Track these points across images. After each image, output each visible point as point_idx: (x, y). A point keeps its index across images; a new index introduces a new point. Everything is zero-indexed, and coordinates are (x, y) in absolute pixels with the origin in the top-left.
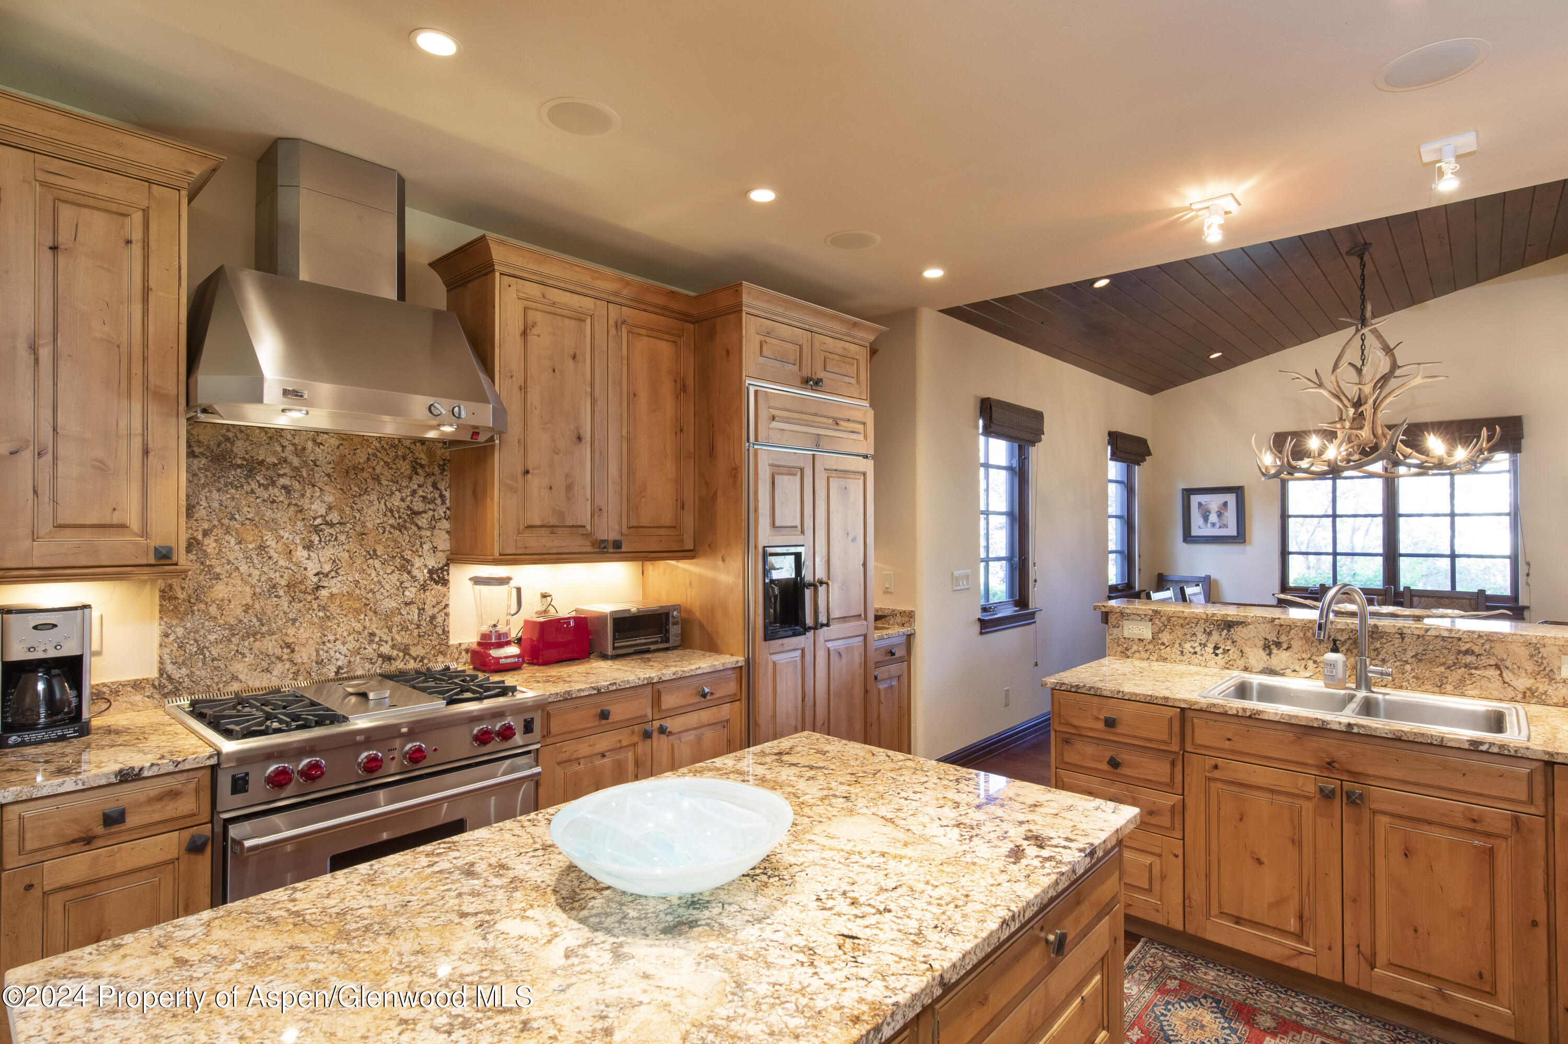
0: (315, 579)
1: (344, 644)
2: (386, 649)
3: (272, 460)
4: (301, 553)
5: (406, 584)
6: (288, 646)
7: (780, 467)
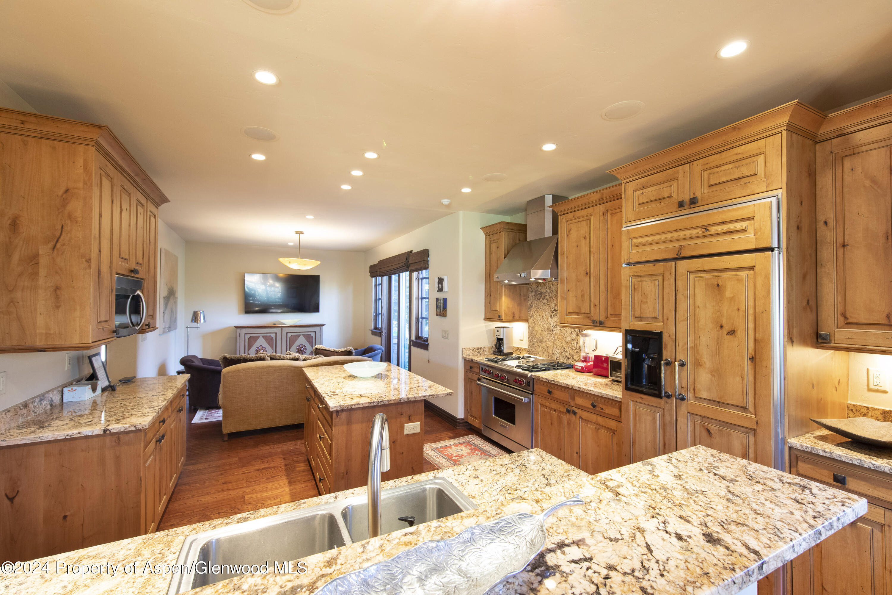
0: (552, 327)
1: (558, 350)
2: (567, 355)
3: (545, 291)
4: (550, 319)
5: (573, 333)
6: (547, 347)
7: (641, 276)
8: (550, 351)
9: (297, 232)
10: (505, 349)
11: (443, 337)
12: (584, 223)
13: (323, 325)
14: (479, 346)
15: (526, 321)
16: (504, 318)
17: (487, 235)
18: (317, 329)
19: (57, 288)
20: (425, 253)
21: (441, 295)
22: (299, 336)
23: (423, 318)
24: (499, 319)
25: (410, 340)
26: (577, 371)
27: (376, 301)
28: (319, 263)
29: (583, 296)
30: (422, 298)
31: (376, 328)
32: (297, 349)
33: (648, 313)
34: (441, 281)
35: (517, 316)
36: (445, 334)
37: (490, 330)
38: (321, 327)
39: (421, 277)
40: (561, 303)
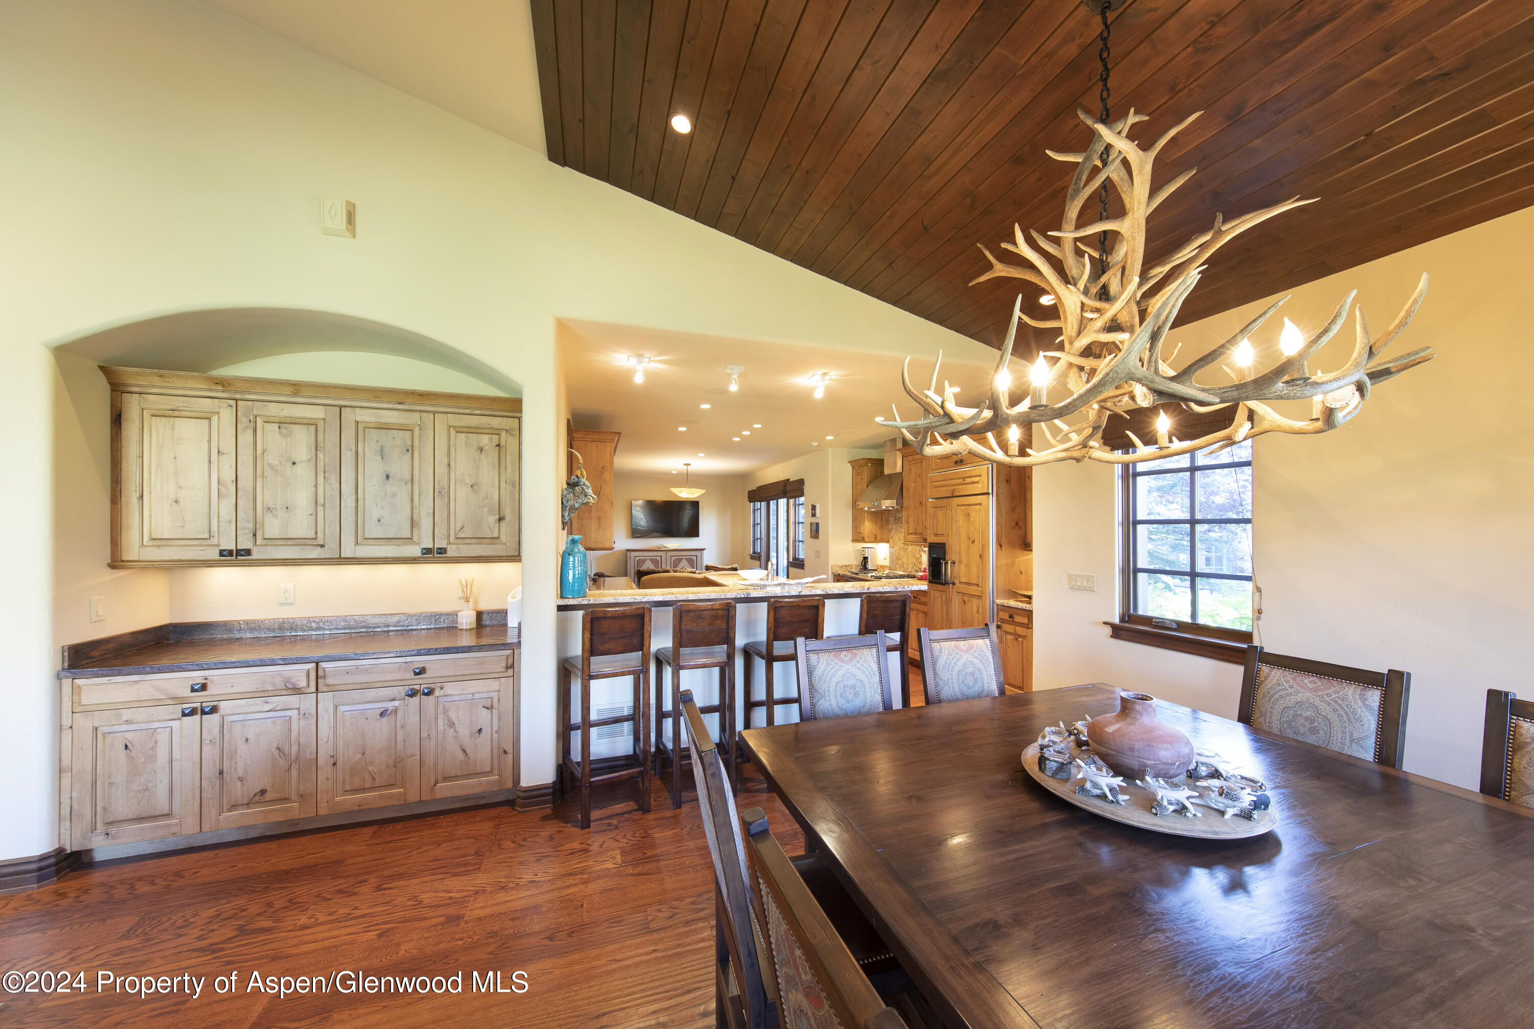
0: (906, 547)
7: (937, 507)
8: (905, 566)
9: (685, 465)
10: (869, 567)
11: (816, 557)
12: (919, 464)
13: (704, 549)
14: (847, 564)
15: (888, 542)
16: (866, 539)
17: (853, 468)
18: (697, 553)
19: (599, 518)
20: (801, 482)
21: (814, 520)
22: (682, 559)
23: (799, 541)
24: (863, 540)
25: (788, 562)
26: (919, 579)
27: (754, 526)
28: (704, 491)
29: (918, 520)
30: (799, 523)
31: (754, 552)
33: (940, 532)
34: (814, 508)
35: (879, 538)
36: (818, 554)
37: (858, 550)
38: (701, 551)
39: (797, 503)
40: (905, 526)
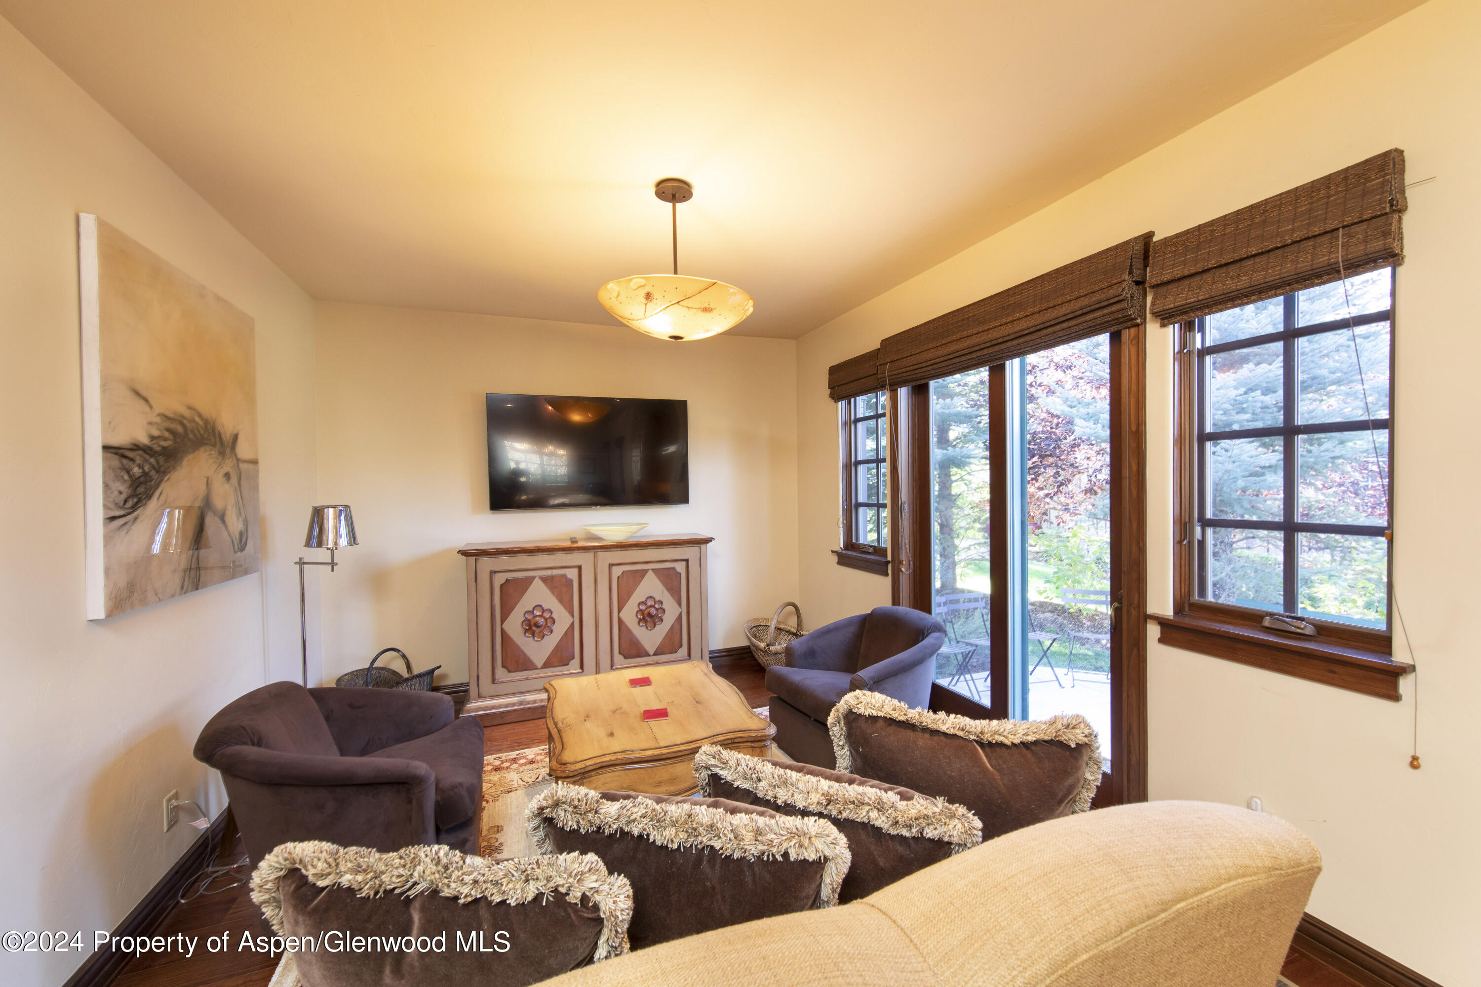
13: (707, 541)
18: (689, 552)
22: (645, 572)
31: (850, 546)
32: (641, 611)
38: (703, 546)
